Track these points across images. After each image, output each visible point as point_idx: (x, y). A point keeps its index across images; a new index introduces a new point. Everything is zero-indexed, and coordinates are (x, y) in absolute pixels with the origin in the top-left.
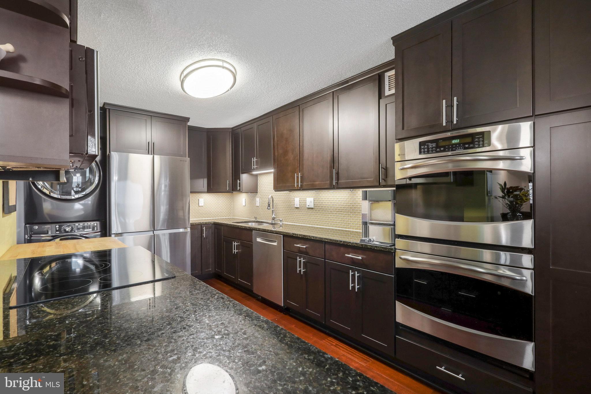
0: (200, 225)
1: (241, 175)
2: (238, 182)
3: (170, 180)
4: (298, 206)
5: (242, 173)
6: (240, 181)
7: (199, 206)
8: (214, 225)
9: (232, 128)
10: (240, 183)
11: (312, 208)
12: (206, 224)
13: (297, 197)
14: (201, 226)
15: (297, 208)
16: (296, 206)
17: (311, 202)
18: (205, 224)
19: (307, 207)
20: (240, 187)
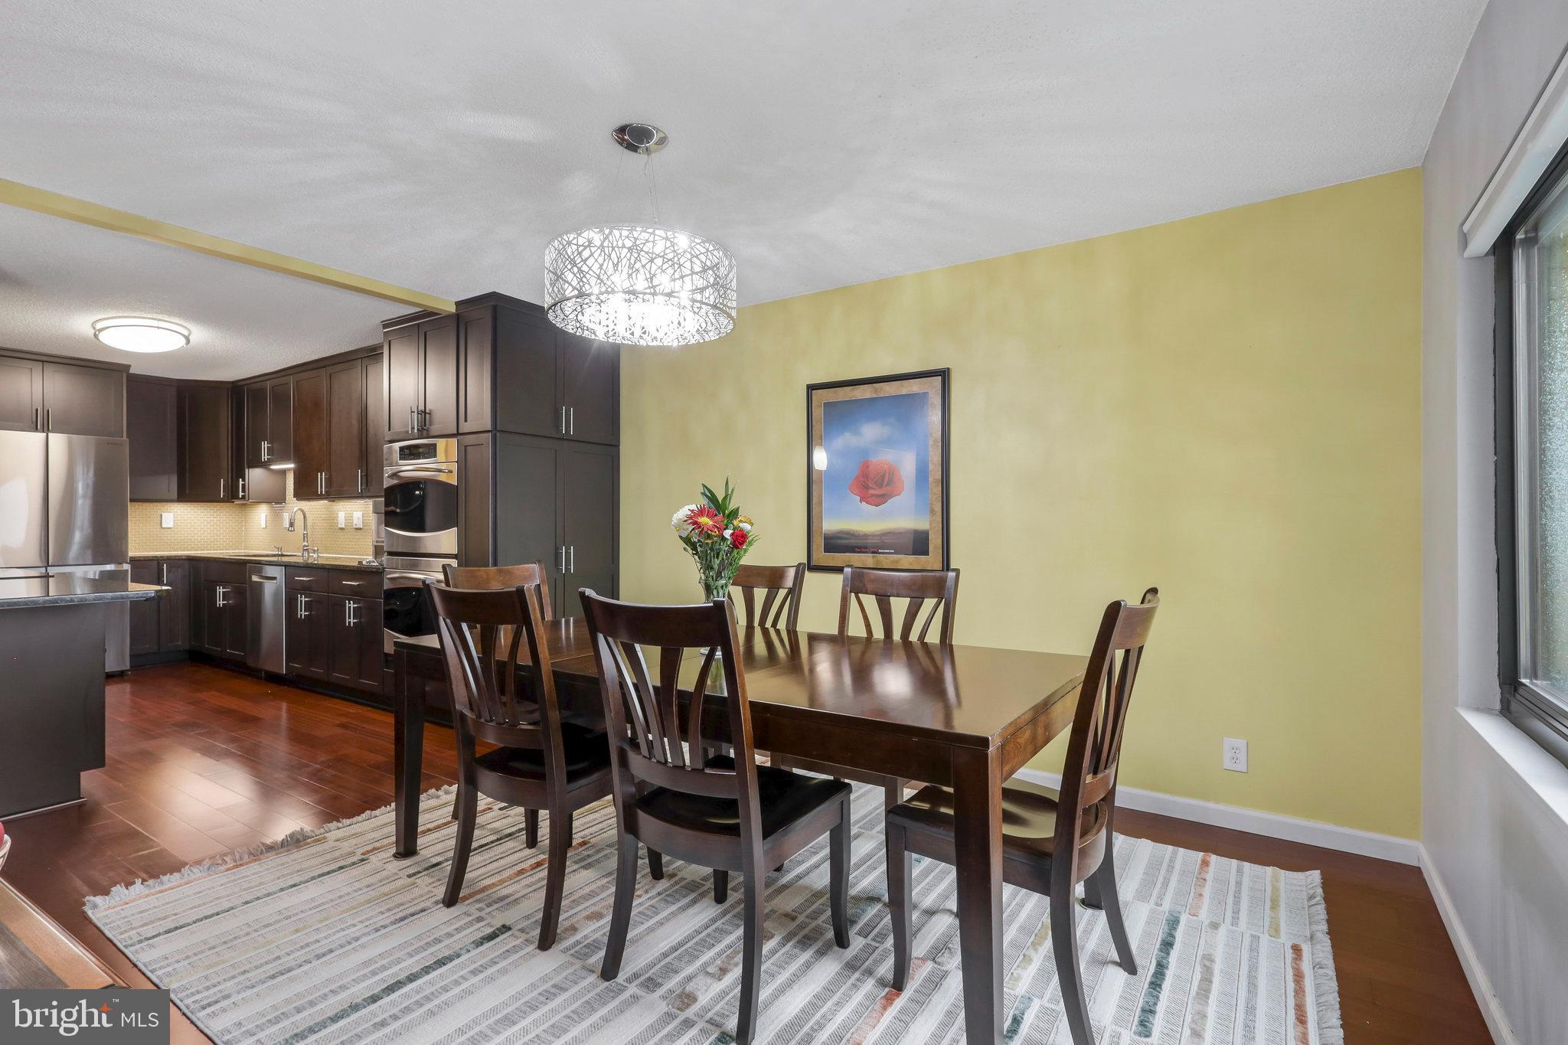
0: (156, 562)
1: (247, 470)
2: (241, 482)
3: (96, 474)
4: (343, 527)
5: (249, 467)
6: (244, 480)
7: (162, 527)
8: (188, 562)
9: (233, 382)
10: (244, 486)
11: (360, 529)
12: (169, 560)
13: (341, 511)
14: (158, 563)
15: (342, 529)
16: (340, 526)
17: (359, 518)
18: (167, 559)
19: (354, 526)
20: (244, 491)
